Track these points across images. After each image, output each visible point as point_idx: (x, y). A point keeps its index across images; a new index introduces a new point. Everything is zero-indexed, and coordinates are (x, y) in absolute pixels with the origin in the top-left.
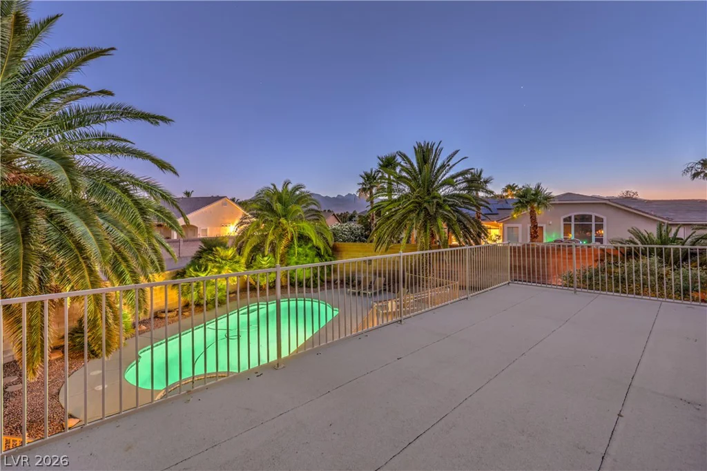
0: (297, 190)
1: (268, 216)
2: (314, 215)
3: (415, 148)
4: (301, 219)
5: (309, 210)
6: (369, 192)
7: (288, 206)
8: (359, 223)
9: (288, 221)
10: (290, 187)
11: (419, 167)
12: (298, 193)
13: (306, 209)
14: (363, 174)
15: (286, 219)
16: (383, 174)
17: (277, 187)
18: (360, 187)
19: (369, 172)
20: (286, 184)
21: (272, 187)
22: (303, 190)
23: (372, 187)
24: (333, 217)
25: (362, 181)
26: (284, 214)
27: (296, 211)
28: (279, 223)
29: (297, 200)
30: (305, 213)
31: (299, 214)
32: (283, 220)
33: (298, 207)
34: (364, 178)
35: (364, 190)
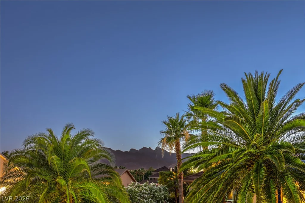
0: (82, 138)
1: (40, 173)
2: (104, 172)
3: (243, 81)
4: (87, 178)
5: (98, 165)
6: (174, 143)
7: (69, 159)
8: (161, 183)
9: (67, 181)
10: (73, 134)
11: (250, 105)
12: (83, 141)
13: (94, 163)
14: (167, 120)
15: (65, 178)
16: (195, 118)
17: (55, 133)
18: (163, 136)
19: (175, 117)
20: (68, 129)
21: (48, 134)
22: (90, 137)
23: (178, 137)
24: (126, 174)
25: (165, 128)
26: (63, 170)
27: (80, 166)
28: (56, 183)
29: (82, 152)
30: (93, 169)
31: (83, 170)
32: (61, 181)
33: (83, 162)
34: (168, 125)
35: (169, 140)
